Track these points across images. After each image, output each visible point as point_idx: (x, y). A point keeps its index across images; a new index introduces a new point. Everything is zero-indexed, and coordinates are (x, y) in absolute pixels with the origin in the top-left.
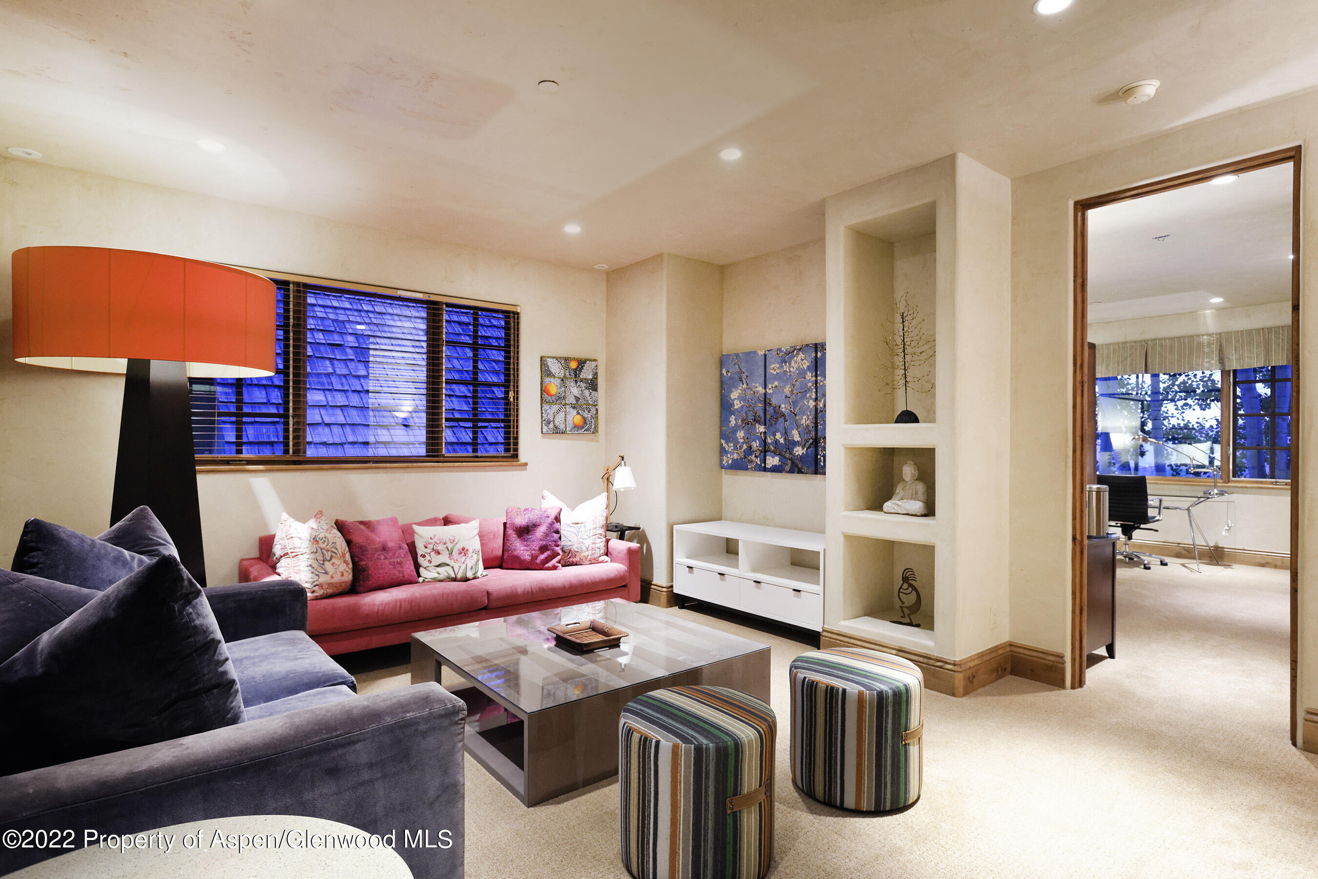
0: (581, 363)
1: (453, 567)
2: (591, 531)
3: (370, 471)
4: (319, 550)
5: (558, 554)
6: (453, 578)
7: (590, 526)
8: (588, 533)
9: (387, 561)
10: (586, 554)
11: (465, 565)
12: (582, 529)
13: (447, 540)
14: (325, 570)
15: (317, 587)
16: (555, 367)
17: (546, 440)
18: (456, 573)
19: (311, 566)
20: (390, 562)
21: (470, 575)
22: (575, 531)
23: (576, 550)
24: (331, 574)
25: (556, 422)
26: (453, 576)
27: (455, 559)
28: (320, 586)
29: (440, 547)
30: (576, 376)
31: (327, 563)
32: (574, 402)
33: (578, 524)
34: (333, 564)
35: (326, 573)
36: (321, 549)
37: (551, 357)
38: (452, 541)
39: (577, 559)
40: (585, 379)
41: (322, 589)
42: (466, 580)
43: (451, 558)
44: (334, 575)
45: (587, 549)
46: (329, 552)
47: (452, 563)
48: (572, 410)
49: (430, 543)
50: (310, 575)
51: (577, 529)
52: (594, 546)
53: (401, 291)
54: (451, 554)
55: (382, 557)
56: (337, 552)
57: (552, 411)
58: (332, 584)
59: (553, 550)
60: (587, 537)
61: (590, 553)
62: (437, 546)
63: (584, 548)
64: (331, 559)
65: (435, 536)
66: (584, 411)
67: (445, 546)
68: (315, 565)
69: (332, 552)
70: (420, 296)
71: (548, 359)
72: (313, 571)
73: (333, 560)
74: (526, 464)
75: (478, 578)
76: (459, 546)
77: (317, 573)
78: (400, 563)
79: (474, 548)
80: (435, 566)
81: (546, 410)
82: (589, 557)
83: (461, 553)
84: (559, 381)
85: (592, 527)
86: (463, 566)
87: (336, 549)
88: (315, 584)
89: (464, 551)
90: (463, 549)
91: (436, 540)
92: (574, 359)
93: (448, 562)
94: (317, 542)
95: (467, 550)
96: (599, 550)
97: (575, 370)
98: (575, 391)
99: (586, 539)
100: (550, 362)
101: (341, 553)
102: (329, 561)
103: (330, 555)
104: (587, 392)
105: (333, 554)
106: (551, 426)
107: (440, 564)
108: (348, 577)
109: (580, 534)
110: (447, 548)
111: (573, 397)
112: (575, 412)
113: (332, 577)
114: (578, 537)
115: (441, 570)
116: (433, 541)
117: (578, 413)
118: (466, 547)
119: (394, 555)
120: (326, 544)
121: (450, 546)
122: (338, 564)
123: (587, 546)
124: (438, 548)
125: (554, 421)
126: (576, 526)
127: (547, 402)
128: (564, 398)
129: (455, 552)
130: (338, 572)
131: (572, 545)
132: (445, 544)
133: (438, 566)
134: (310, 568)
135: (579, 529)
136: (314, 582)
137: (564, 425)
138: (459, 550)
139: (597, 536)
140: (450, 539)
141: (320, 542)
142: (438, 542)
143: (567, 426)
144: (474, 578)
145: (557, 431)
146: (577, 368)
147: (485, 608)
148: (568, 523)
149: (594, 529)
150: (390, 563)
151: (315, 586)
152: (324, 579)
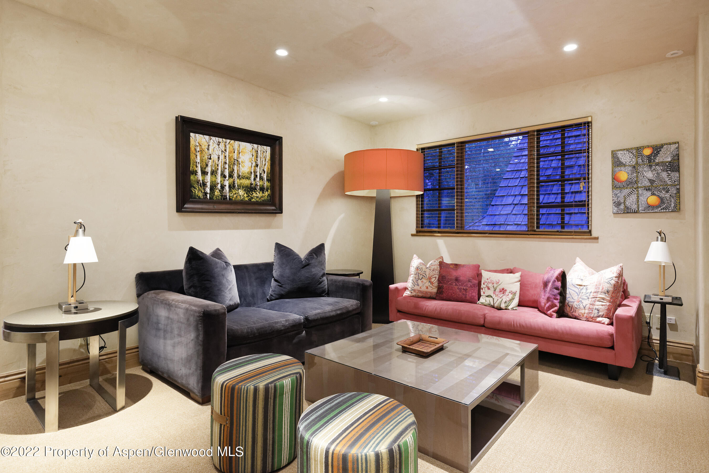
0: (657, 149)
1: (493, 299)
2: (592, 294)
3: (487, 238)
4: (417, 274)
5: (556, 306)
6: (492, 305)
7: (592, 289)
8: (588, 295)
9: (456, 287)
10: (583, 311)
11: (501, 299)
12: (584, 291)
13: (495, 281)
14: (418, 283)
15: (413, 291)
16: (626, 158)
17: (617, 219)
18: (495, 303)
19: (413, 280)
20: (458, 287)
21: (503, 306)
22: (577, 291)
23: (576, 307)
24: (420, 286)
25: (627, 203)
26: (492, 304)
27: (497, 294)
28: (414, 290)
29: (490, 285)
30: (650, 162)
31: (419, 280)
32: (648, 184)
33: (581, 286)
34: (422, 282)
35: (418, 285)
36: (418, 273)
37: (621, 150)
38: (497, 283)
39: (576, 314)
40: (662, 162)
41: (415, 292)
42: (500, 309)
43: (495, 293)
44: (422, 287)
45: (584, 308)
46: (421, 276)
47: (494, 296)
48: (645, 192)
49: (486, 282)
50: (411, 284)
51: (580, 289)
52: (591, 307)
53: (503, 132)
54: (495, 290)
55: (454, 284)
56: (425, 276)
57: (623, 194)
58: (421, 291)
59: (552, 302)
60: (586, 298)
61: (587, 311)
62: (489, 284)
63: (582, 306)
64: (422, 279)
65: (490, 278)
66: (661, 192)
67: (493, 285)
68: (414, 280)
69: (423, 275)
70: (514, 131)
71: (619, 152)
72: (413, 283)
73: (423, 280)
74: (597, 238)
75: (509, 310)
76: (501, 287)
77: (414, 284)
78: (466, 290)
79: (511, 290)
80: (486, 296)
81: (616, 195)
82: (585, 315)
83: (501, 291)
84: (630, 168)
85: (593, 290)
86: (500, 300)
87: (426, 274)
88: (412, 289)
89: (503, 291)
90: (503, 289)
91: (489, 280)
92: (648, 147)
93: (492, 295)
94: (418, 269)
95: (506, 290)
96: (596, 311)
97: (649, 157)
98: (650, 175)
99: (584, 299)
100: (620, 154)
101: (428, 277)
102: (420, 280)
103: (421, 277)
104: (664, 175)
105: (423, 277)
106: (622, 207)
107: (488, 296)
108: (435, 290)
109: (581, 294)
110: (493, 286)
111: (647, 180)
112: (650, 193)
113: (420, 288)
114: (579, 296)
115: (488, 299)
116: (487, 281)
117: (653, 194)
118: (505, 288)
119: (463, 284)
120: (421, 271)
121: (495, 285)
122: (425, 282)
123: (584, 305)
124: (489, 286)
125: (624, 203)
126: (578, 287)
127: (617, 188)
128: (636, 182)
129: (498, 290)
130: (424, 286)
131: (574, 302)
132: (493, 284)
133: (487, 296)
134: (412, 281)
135: (581, 290)
136: (412, 288)
137: (636, 206)
138: (500, 289)
139: (598, 299)
140: (496, 282)
141: (419, 270)
142: (490, 282)
143: (640, 206)
144: (506, 309)
145: (628, 211)
146: (651, 154)
147: (483, 326)
148: (574, 284)
149: (595, 292)
150: (458, 289)
151: (412, 290)
152: (416, 288)
